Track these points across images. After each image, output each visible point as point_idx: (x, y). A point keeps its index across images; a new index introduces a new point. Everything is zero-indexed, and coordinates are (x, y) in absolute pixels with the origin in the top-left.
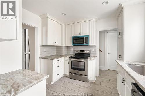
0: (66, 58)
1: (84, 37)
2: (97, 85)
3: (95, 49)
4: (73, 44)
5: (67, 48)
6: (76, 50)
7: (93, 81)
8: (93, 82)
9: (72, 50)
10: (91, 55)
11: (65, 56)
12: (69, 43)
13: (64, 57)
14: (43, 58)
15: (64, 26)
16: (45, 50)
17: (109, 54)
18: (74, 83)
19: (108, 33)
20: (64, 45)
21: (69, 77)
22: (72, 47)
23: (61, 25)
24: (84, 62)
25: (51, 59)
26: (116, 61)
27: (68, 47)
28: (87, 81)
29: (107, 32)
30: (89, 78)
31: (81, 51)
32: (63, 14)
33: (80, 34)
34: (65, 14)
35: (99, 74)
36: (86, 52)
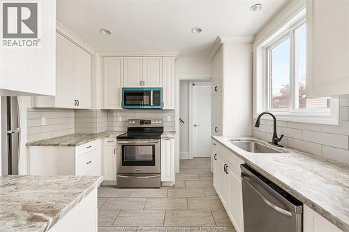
0: (106, 140)
1: (152, 92)
2: (179, 188)
3: (173, 117)
4: (125, 104)
5: (105, 115)
6: (129, 120)
7: (171, 182)
8: (171, 185)
9: (120, 119)
10: (165, 130)
11: (105, 135)
12: (115, 102)
13: (102, 138)
14: (39, 145)
15: (99, 60)
16: (44, 121)
17: (195, 126)
18: (131, 196)
19: (194, 85)
20: (99, 107)
21: (115, 187)
22: (118, 114)
23: (92, 55)
24: (154, 146)
25: (69, 145)
26: (212, 137)
27: (108, 112)
28: (160, 185)
29: (193, 82)
30: (164, 178)
31: (142, 122)
32: (103, 32)
33: (142, 82)
34: (108, 32)
35: (180, 169)
36: (154, 124)
